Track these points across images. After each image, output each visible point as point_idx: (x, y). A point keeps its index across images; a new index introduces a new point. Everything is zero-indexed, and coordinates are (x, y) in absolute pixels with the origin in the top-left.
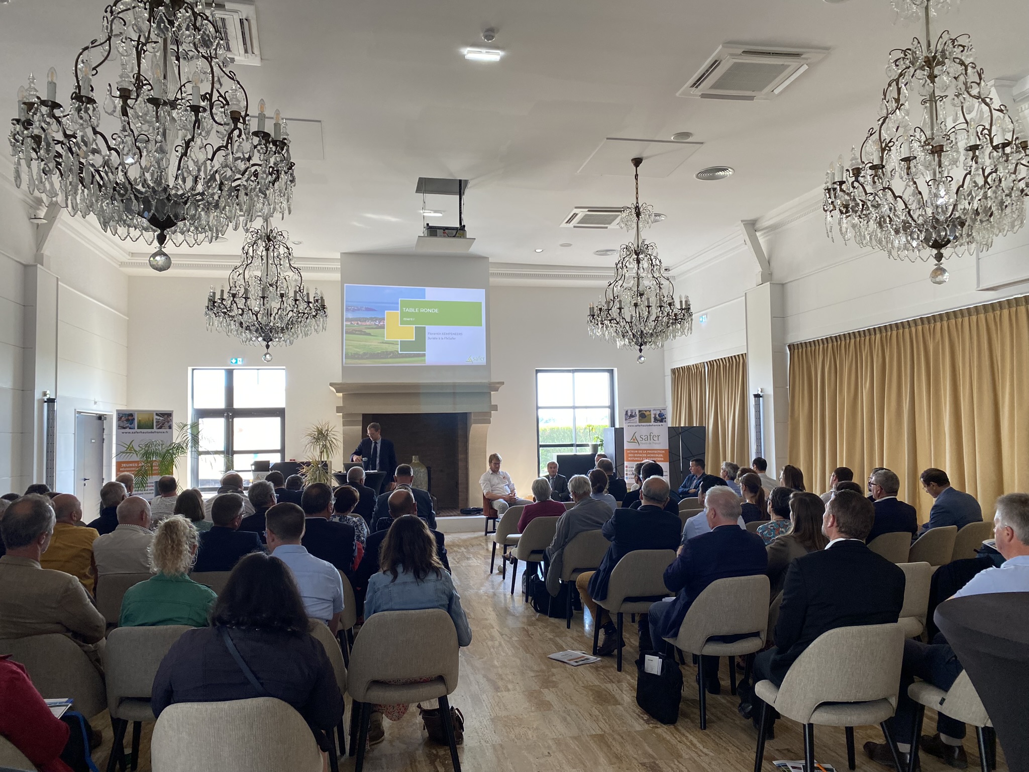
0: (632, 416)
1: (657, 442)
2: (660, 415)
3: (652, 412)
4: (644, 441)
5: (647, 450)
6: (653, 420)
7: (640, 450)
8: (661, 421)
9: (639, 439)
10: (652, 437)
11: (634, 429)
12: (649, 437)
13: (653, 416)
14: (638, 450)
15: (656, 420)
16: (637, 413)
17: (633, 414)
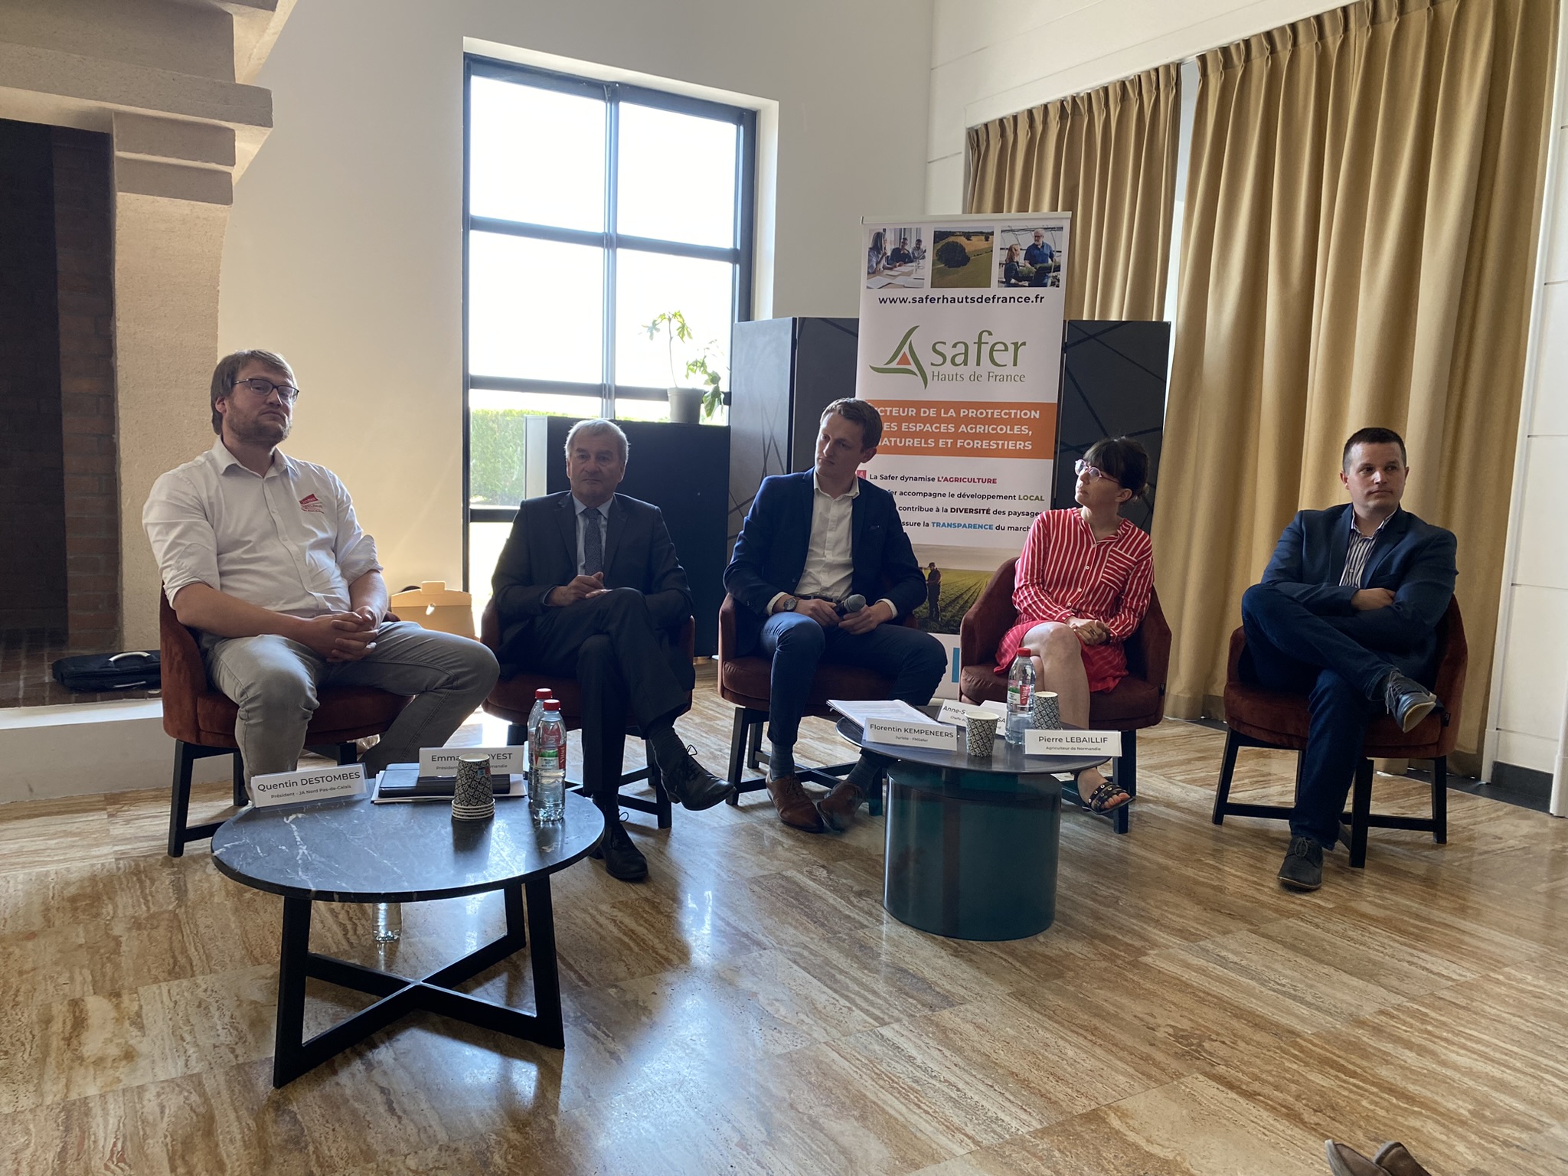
0: (900, 257)
1: (1010, 370)
2: (1036, 253)
3: (997, 241)
4: (948, 368)
5: (958, 406)
6: (997, 273)
7: (929, 404)
8: (1038, 280)
9: (926, 357)
10: (986, 350)
11: (905, 316)
12: (973, 350)
13: (998, 257)
14: (918, 405)
15: (1012, 275)
16: (928, 244)
17: (910, 247)
